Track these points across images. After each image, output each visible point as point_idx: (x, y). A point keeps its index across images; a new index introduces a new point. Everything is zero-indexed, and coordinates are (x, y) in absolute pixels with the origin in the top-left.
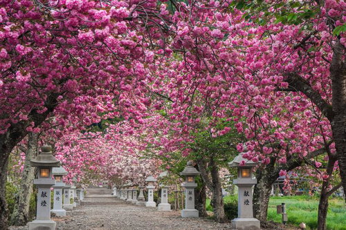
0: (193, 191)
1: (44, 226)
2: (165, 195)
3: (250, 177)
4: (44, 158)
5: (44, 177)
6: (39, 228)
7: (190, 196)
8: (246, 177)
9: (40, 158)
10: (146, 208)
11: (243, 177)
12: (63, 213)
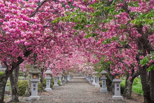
0: (105, 81)
1: (34, 98)
2: (98, 81)
3: (119, 78)
4: (34, 71)
5: (35, 78)
6: (32, 99)
7: (104, 83)
8: (118, 78)
9: (32, 71)
10: (92, 85)
11: (116, 78)
12: (50, 90)
